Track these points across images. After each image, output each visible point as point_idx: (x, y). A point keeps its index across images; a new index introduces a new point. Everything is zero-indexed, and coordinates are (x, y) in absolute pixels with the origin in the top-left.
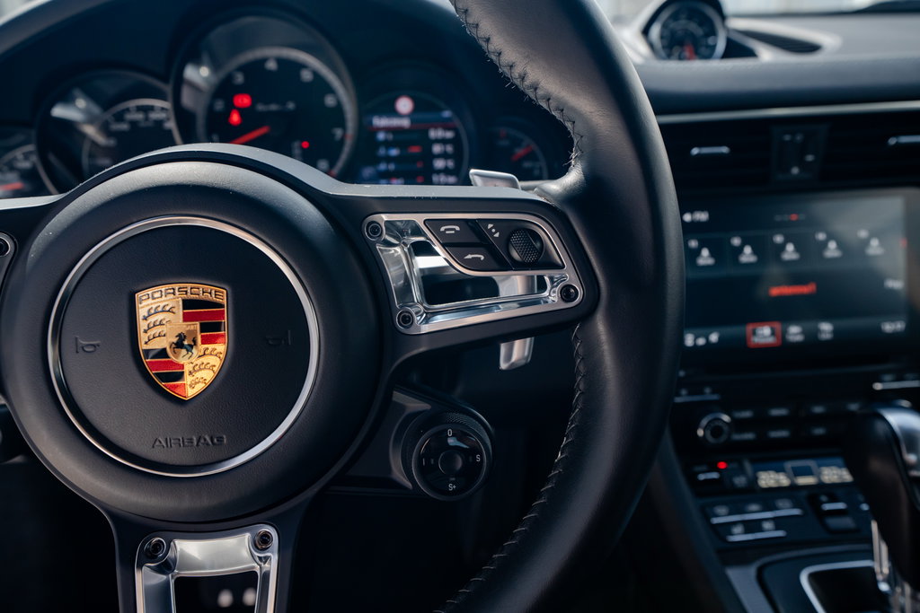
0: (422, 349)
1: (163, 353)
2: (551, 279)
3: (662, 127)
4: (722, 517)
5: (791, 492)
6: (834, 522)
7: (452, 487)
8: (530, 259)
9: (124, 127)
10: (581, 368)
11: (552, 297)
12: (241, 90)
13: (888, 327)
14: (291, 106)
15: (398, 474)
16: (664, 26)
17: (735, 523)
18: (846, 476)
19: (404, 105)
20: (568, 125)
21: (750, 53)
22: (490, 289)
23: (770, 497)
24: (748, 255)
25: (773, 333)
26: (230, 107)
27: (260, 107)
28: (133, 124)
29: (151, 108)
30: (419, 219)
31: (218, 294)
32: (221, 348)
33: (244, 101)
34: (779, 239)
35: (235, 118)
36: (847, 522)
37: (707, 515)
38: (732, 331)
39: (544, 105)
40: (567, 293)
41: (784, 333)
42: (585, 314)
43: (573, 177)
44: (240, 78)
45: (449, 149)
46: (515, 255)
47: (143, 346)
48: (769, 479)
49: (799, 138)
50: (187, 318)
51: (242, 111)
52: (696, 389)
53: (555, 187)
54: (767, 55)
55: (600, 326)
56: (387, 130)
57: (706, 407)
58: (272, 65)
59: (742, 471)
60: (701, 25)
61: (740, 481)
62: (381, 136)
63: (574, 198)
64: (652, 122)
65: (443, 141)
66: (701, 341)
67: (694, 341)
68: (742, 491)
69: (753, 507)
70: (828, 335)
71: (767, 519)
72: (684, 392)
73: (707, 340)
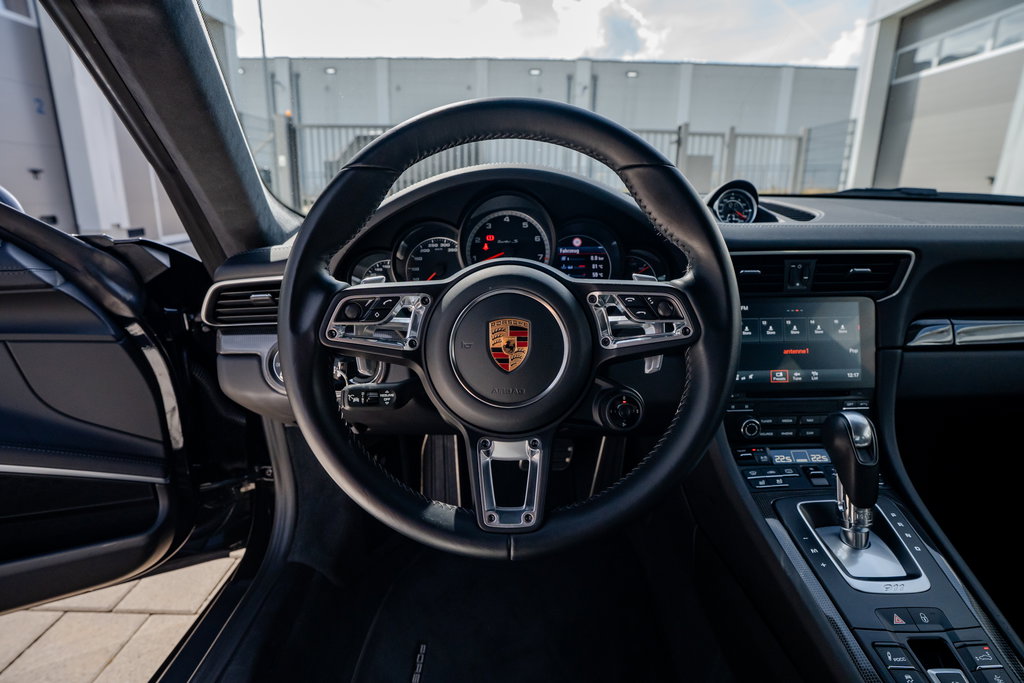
0: (614, 356)
1: (499, 350)
2: (677, 325)
3: (732, 257)
4: (753, 475)
5: (794, 466)
6: (816, 481)
7: (624, 424)
8: (668, 314)
9: (428, 251)
10: (690, 369)
11: (677, 333)
12: (489, 232)
13: (850, 375)
14: (516, 241)
15: (596, 418)
16: (721, 202)
17: (761, 479)
18: (825, 459)
19: (577, 242)
20: (686, 253)
21: (774, 220)
22: (641, 332)
23: (780, 468)
24: (771, 331)
25: (784, 376)
26: (484, 241)
27: (499, 241)
28: (432, 249)
29: (442, 241)
30: (615, 295)
31: (525, 324)
32: (526, 349)
33: (491, 238)
34: (789, 322)
35: (486, 247)
36: (824, 482)
37: (745, 475)
38: (761, 373)
39: (675, 243)
40: (685, 331)
41: (791, 376)
42: (693, 342)
43: (689, 276)
44: (490, 226)
45: (601, 266)
46: (661, 312)
47: (491, 346)
48: (780, 458)
49: (800, 266)
50: (511, 334)
51: (489, 243)
52: (740, 405)
53: (678, 282)
54: (783, 221)
55: (700, 347)
56: (567, 255)
57: (746, 416)
58: (507, 219)
59: (765, 453)
60: (742, 202)
61: (764, 459)
62: (564, 258)
63: (689, 286)
64: (728, 255)
65: (598, 262)
66: (743, 378)
67: (740, 378)
68: (765, 464)
69: (771, 472)
70: (816, 378)
71: (779, 478)
72: (733, 407)
73: (747, 378)
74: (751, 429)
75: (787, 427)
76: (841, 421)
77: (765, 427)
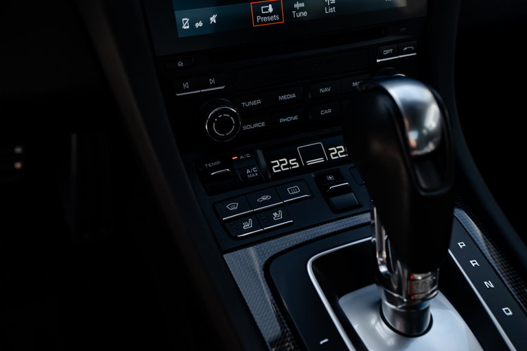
52: (198, 80)
57: (210, 101)
66: (198, 25)
67: (192, 24)
68: (255, 181)
69: (264, 198)
70: (332, 10)
71: (276, 209)
72: (186, 85)
73: (206, 22)
74: (224, 125)
75: (288, 108)
76: (382, 102)
77: (248, 115)
